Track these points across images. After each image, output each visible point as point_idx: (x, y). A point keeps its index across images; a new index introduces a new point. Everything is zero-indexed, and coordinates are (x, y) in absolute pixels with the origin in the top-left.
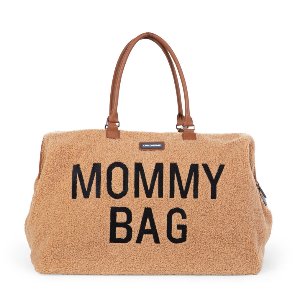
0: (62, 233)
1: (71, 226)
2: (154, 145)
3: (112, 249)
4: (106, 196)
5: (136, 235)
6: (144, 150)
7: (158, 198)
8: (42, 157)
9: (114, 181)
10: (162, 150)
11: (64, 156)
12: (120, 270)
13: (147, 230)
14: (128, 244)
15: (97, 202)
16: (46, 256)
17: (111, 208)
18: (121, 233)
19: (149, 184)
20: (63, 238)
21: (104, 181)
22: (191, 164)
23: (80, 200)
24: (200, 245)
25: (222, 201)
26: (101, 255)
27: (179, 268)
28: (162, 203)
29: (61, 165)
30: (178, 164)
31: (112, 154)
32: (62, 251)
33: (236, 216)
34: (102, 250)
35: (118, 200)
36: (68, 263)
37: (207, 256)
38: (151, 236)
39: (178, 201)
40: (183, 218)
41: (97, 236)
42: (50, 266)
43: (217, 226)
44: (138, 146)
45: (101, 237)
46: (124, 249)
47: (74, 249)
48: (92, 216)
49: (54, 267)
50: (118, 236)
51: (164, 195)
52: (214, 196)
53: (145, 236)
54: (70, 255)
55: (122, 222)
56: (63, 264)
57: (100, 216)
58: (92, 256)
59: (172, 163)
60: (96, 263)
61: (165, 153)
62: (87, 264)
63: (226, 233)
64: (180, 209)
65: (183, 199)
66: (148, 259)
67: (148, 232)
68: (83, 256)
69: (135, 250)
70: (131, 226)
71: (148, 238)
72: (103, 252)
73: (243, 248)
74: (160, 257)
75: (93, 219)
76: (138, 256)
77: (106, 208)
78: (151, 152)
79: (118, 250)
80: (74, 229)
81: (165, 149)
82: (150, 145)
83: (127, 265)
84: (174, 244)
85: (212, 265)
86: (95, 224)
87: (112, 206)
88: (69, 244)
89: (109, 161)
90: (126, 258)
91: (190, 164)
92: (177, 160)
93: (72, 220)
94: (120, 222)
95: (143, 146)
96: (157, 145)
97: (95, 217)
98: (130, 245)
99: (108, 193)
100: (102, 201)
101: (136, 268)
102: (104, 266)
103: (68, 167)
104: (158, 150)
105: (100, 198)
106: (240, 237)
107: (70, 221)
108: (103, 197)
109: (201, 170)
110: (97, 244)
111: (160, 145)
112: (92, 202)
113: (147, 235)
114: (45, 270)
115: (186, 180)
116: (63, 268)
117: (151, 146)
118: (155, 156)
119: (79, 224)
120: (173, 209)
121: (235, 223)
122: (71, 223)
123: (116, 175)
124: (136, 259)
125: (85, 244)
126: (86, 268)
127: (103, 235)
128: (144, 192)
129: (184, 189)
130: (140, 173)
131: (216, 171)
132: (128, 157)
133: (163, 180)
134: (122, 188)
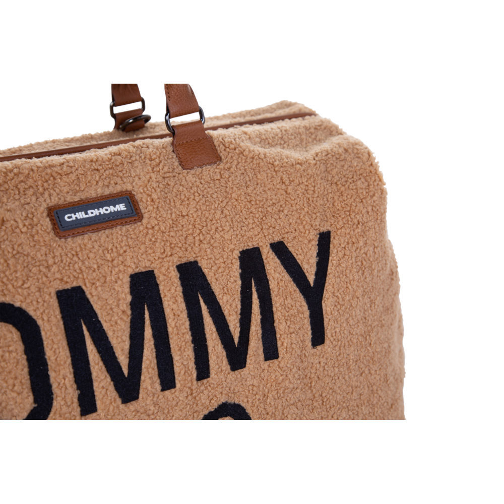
2: (103, 211)
6: (74, 236)
7: (161, 395)
10: (135, 221)
19: (123, 360)
22: (241, 253)
25: (340, 347)
30: (204, 265)
39: (222, 386)
44: (47, 223)
51: (177, 378)
59: (183, 261)
61: (150, 231)
64: (229, 405)
65: (236, 373)
78: (103, 235)
81: (146, 216)
82: (89, 212)
91: (237, 254)
92: (196, 249)
95: (66, 218)
96: (111, 209)
109: (273, 267)
111: (121, 207)
115: (239, 312)
117: (93, 213)
118: (122, 252)
120: (210, 413)
128: (111, 388)
129: (236, 340)
130: (84, 328)
131: (314, 260)
132: (28, 277)
133: (170, 330)
134: (31, 399)
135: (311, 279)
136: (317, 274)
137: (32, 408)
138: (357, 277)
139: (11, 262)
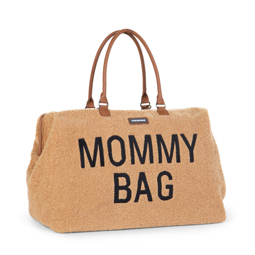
0: (76, 197)
1: (83, 191)
2: (140, 120)
3: (117, 208)
4: (109, 165)
5: (135, 196)
6: (133, 125)
7: (150, 164)
8: (43, 133)
9: (114, 152)
10: (147, 124)
11: (70, 131)
12: (123, 225)
13: (143, 191)
14: (129, 203)
15: (102, 170)
16: (65, 218)
17: (114, 174)
18: (123, 194)
19: (142, 153)
20: (78, 202)
21: (106, 152)
23: (88, 169)
24: (183, 200)
25: (198, 164)
26: (108, 214)
27: (168, 220)
28: (153, 168)
29: (69, 139)
30: (162, 135)
31: (109, 129)
32: (78, 213)
33: (209, 175)
34: (109, 210)
35: (118, 167)
36: (83, 223)
37: (189, 209)
38: (146, 196)
39: (165, 166)
40: (169, 179)
41: (105, 198)
42: (68, 226)
43: (195, 184)
44: (128, 121)
45: (108, 199)
46: (125, 207)
47: (88, 210)
48: (99, 182)
49: (72, 227)
50: (120, 198)
51: (154, 161)
52: (192, 160)
53: (141, 196)
54: (84, 216)
55: (123, 185)
56: (79, 224)
57: (106, 181)
58: (101, 215)
59: (158, 134)
60: (105, 221)
61: (150, 126)
62: (98, 222)
63: (202, 190)
64: (167, 172)
65: (169, 163)
66: (144, 215)
67: (143, 192)
68: (95, 216)
69: (134, 208)
70: (130, 189)
71: (144, 197)
72: (109, 211)
73: (214, 201)
74: (153, 212)
75: (100, 184)
76: (137, 213)
77: (110, 174)
78: (140, 126)
79: (121, 209)
80: (85, 194)
81: (150, 123)
82: (137, 120)
83: (129, 221)
84: (163, 201)
85: (193, 216)
86: (102, 188)
87: (115, 172)
88: (83, 206)
89: (108, 135)
90: (127, 215)
91: (171, 135)
92: (161, 132)
93: (84, 187)
94: (122, 185)
95: (132, 121)
96: (142, 120)
97: (102, 182)
98: (130, 204)
99: (110, 162)
100: (107, 169)
101: (136, 223)
102: (111, 223)
103: (74, 141)
104: (144, 124)
105: (104, 166)
106: (213, 192)
107: (82, 187)
108: (107, 165)
109: (180, 139)
110: (105, 205)
111: (144, 120)
112: (98, 170)
113: (143, 195)
114: (65, 230)
115: (170, 148)
116: (79, 227)
117: (138, 120)
118: (144, 130)
119: (90, 189)
120: (162, 172)
121: (209, 181)
122: (83, 188)
123: (115, 147)
124: (135, 216)
125: (96, 205)
126: (97, 226)
127: (110, 197)
128: (139, 159)
129: (169, 155)
130: (134, 144)
131: (192, 140)
132: (123, 131)
133: (153, 149)
134: (121, 157)
135: (191, 144)
136: (192, 143)
137: (121, 159)
138: (203, 147)
139: (120, 128)
